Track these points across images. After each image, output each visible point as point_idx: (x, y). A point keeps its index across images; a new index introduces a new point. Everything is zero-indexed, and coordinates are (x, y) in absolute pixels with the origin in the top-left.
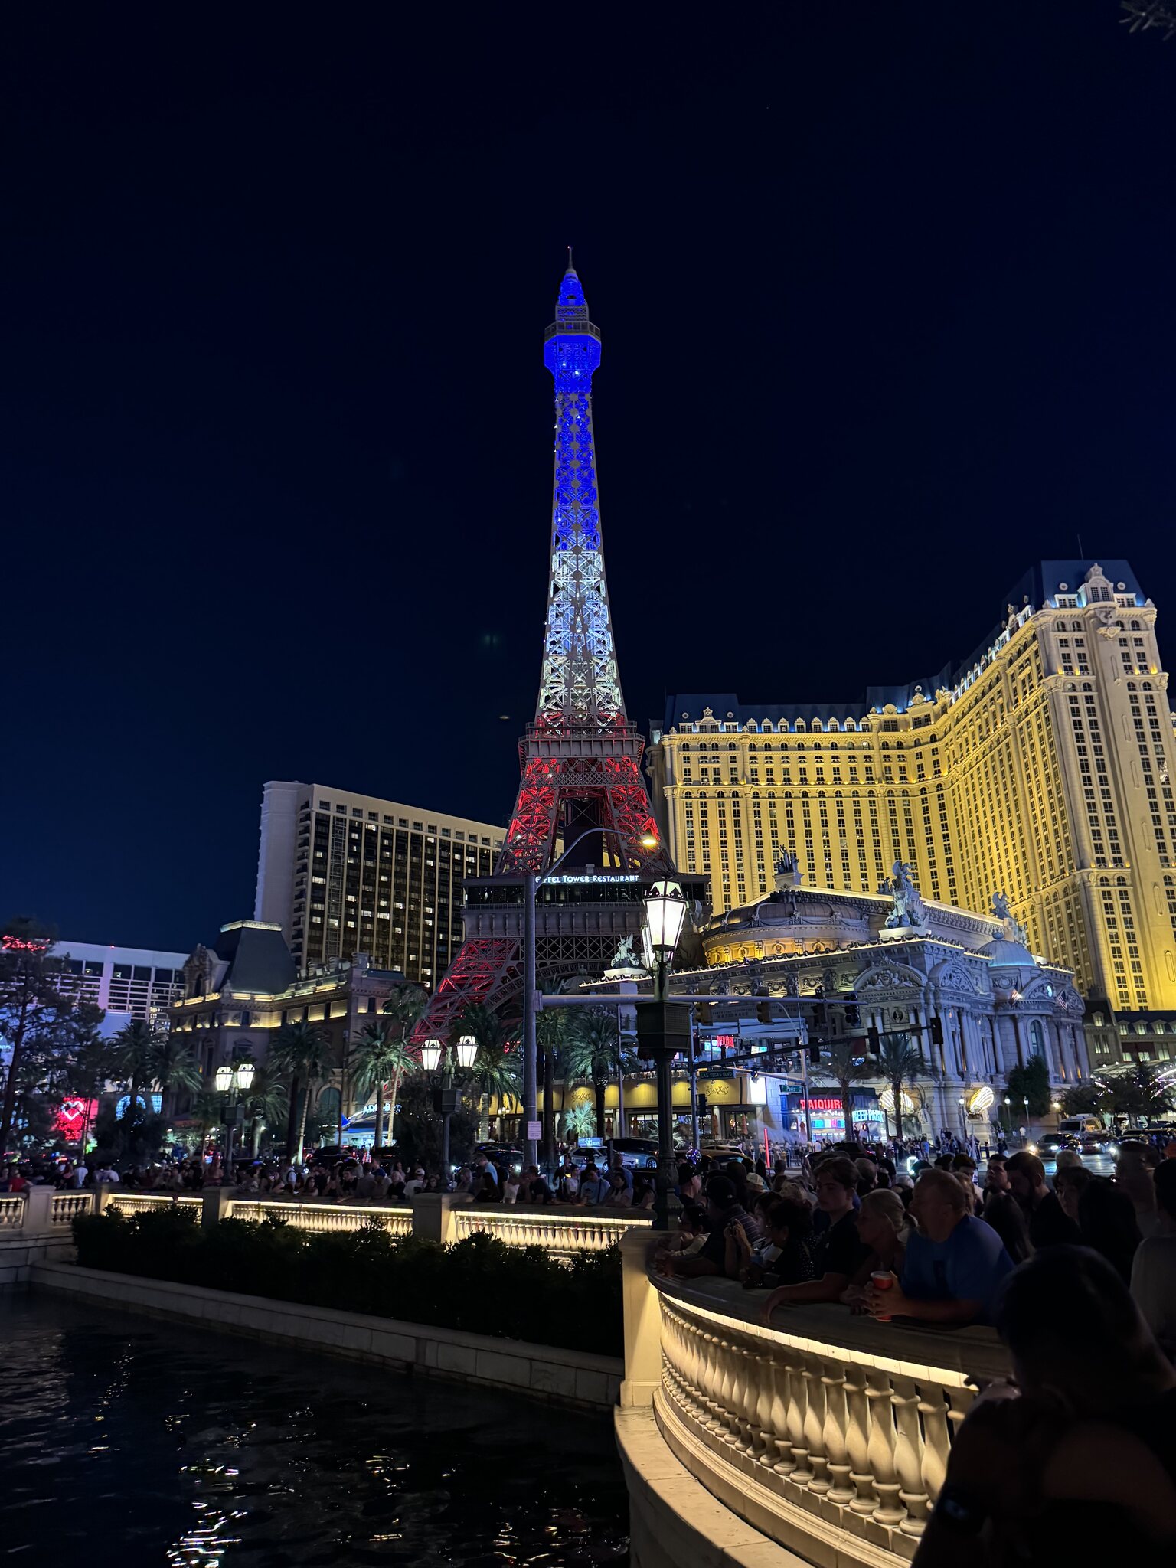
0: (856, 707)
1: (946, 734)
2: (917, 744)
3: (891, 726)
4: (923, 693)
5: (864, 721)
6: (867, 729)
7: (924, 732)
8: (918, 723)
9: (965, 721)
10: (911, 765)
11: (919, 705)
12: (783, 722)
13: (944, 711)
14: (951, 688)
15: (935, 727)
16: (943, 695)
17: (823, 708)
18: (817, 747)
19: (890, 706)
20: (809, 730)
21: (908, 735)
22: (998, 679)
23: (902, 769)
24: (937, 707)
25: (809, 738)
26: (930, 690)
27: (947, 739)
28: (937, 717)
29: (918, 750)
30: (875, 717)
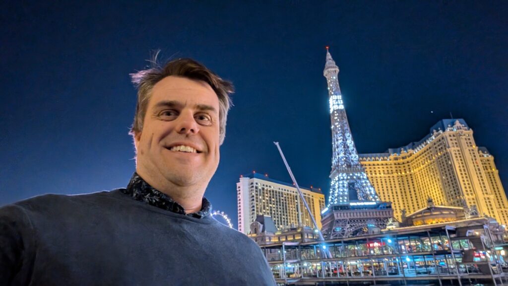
0: (387, 154)
1: (412, 161)
2: (403, 163)
3: (396, 159)
4: (404, 150)
5: (389, 158)
6: (390, 160)
7: (405, 161)
8: (403, 158)
9: (419, 158)
10: (402, 169)
11: (404, 153)
12: (369, 158)
13: (411, 155)
14: (413, 149)
15: (408, 159)
16: (410, 151)
17: (378, 154)
18: (378, 165)
19: (395, 154)
20: (376, 160)
21: (401, 161)
22: (430, 148)
23: (400, 170)
24: (409, 154)
25: (376, 163)
26: (405, 149)
27: (412, 162)
28: (409, 157)
29: (404, 165)
30: (392, 156)
